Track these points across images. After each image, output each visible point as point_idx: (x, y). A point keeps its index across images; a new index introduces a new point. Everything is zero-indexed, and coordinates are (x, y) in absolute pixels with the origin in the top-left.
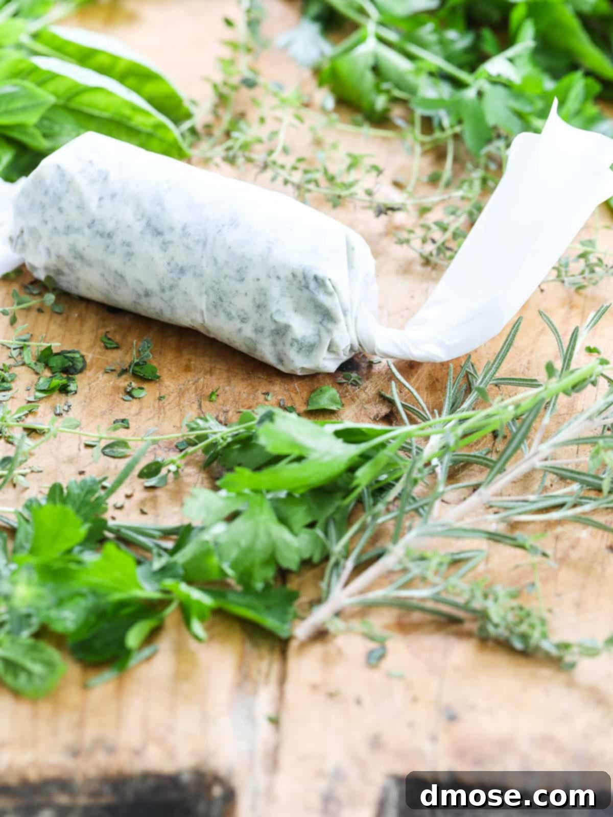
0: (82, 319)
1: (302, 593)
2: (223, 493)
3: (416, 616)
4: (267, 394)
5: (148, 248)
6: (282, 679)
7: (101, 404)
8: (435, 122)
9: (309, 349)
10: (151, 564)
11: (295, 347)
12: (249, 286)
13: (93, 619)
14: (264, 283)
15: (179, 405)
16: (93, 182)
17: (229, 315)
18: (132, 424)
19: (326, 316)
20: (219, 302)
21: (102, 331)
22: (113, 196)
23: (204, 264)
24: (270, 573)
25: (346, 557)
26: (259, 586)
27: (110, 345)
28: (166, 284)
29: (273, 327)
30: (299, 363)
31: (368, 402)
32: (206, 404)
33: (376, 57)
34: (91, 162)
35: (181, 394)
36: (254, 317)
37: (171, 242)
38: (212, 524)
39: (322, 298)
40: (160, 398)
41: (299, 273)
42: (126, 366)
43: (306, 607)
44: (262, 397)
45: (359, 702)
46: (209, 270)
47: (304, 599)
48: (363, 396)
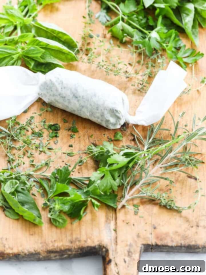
0: (57, 113)
1: (118, 195)
2: (98, 172)
3: (145, 200)
4: (104, 135)
5: (74, 101)
6: (116, 219)
7: (65, 140)
8: (139, 47)
9: (114, 125)
10: (83, 190)
11: (111, 125)
12: (99, 111)
13: (72, 207)
14: (103, 111)
15: (84, 139)
16: (59, 84)
17: (95, 117)
18: (73, 146)
19: (118, 118)
20: (92, 114)
21: (63, 117)
22: (65, 88)
23: (88, 105)
24: (111, 191)
25: (128, 186)
26: (108, 194)
27: (65, 121)
28: (79, 109)
29: (106, 120)
30: (112, 127)
31: (129, 135)
32: (90, 138)
33: (122, 26)
34: (58, 78)
35: (84, 135)
36: (101, 118)
37: (80, 100)
38: (97, 181)
39: (117, 114)
40: (79, 137)
41: (112, 109)
42: (70, 128)
43: (119, 198)
44: (103, 136)
45: (134, 225)
46: (90, 107)
47: (119, 197)
48: (127, 134)
